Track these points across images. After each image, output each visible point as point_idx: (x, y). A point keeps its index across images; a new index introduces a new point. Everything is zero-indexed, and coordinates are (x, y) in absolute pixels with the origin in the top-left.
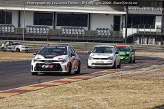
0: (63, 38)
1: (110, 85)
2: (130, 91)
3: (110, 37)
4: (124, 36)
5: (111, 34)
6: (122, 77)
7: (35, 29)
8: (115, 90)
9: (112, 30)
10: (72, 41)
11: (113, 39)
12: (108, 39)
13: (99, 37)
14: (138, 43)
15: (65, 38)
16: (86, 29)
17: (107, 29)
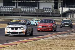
0: (22, 14)
1: (52, 44)
2: (65, 47)
3: (52, 13)
4: (61, 13)
5: (53, 11)
6: (59, 39)
7: (4, 8)
8: (55, 47)
9: (53, 9)
10: (28, 16)
11: (54, 15)
12: (50, 15)
13: (45, 13)
14: (70, 17)
15: (23, 14)
16: (37, 8)
17: (50, 8)
